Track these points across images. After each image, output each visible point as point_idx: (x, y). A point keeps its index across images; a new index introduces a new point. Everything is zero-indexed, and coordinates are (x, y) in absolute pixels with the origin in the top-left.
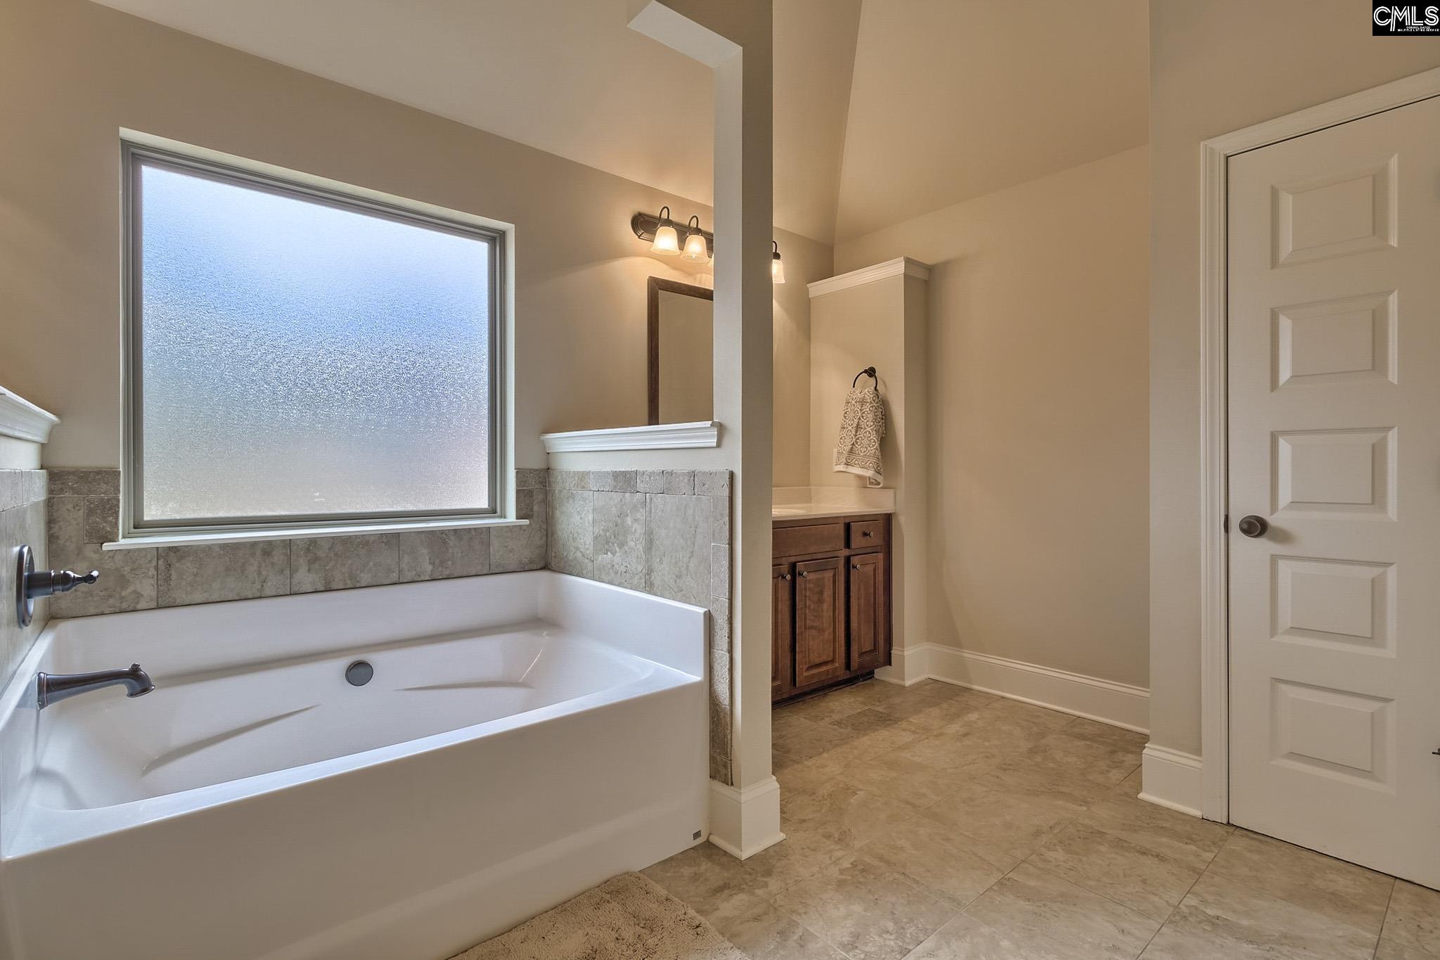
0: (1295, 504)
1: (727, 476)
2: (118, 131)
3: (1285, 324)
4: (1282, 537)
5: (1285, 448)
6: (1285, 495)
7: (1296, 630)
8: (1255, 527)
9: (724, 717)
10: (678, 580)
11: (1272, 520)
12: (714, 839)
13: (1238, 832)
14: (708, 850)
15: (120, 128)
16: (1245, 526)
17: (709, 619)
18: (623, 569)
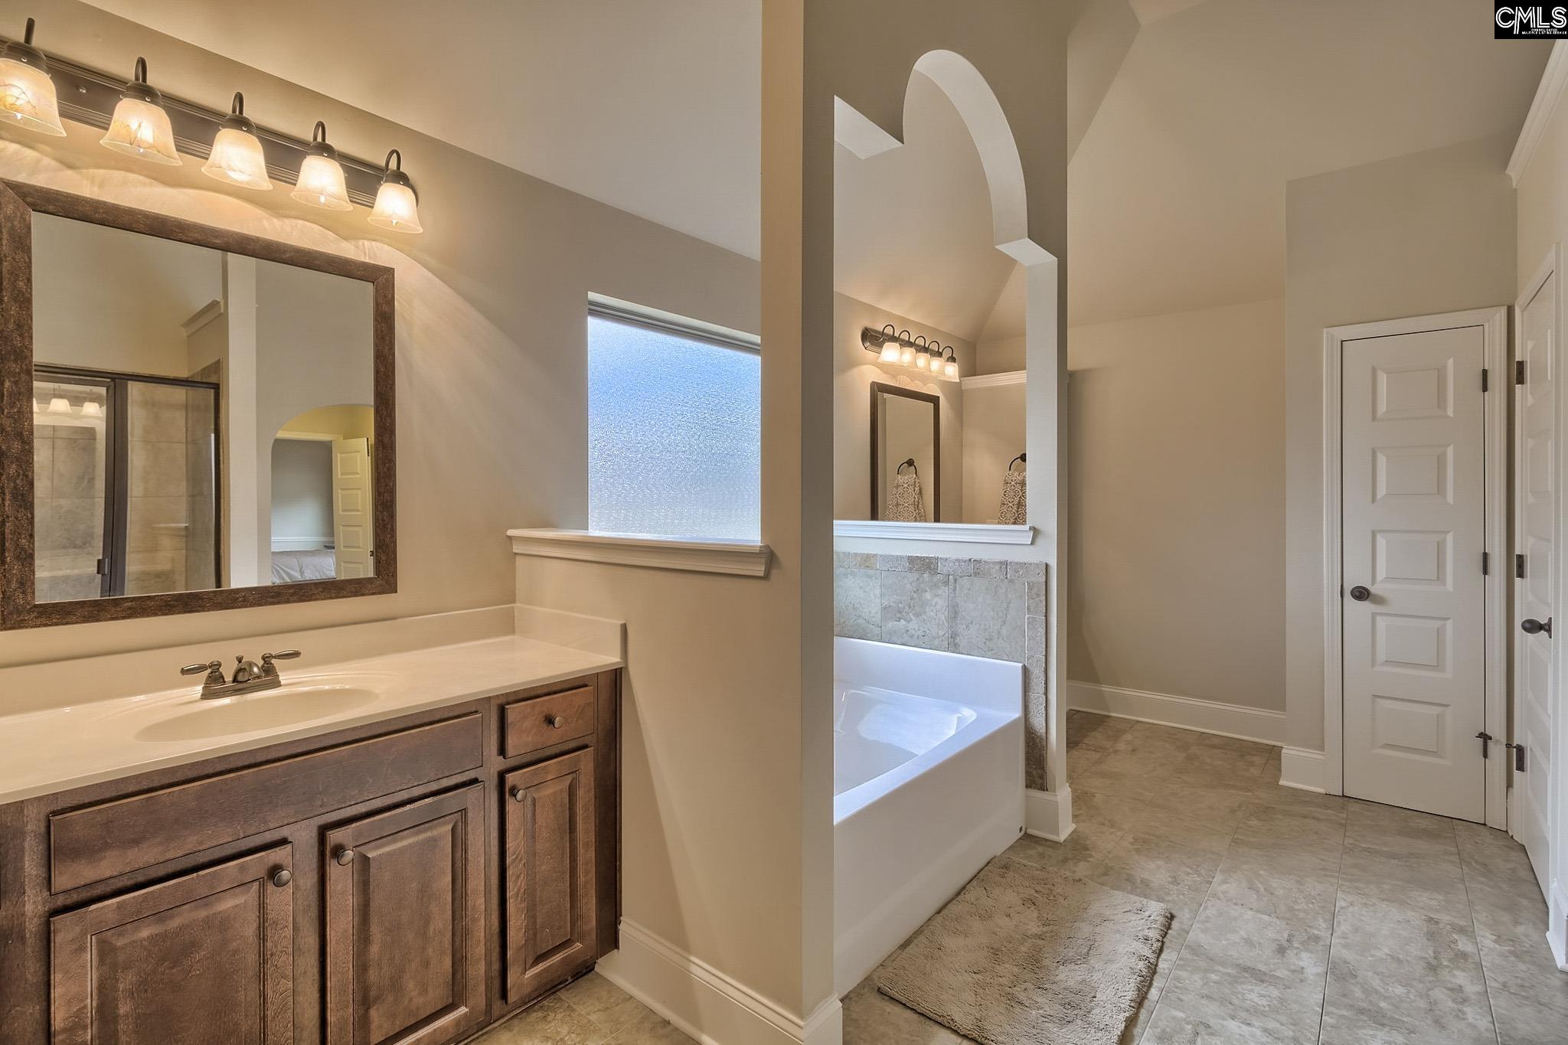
0: (1388, 579)
1: (1045, 567)
2: (587, 294)
3: (1382, 460)
4: (1379, 600)
5: (1381, 542)
6: (1381, 573)
7: (1388, 662)
8: (1361, 594)
9: (1040, 742)
10: (988, 643)
11: (1373, 590)
12: (1030, 831)
13: (1351, 800)
14: (1028, 839)
15: (589, 292)
16: (1357, 594)
17: (1026, 672)
18: (920, 633)
